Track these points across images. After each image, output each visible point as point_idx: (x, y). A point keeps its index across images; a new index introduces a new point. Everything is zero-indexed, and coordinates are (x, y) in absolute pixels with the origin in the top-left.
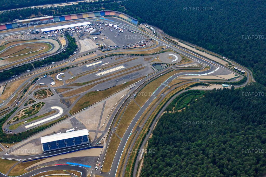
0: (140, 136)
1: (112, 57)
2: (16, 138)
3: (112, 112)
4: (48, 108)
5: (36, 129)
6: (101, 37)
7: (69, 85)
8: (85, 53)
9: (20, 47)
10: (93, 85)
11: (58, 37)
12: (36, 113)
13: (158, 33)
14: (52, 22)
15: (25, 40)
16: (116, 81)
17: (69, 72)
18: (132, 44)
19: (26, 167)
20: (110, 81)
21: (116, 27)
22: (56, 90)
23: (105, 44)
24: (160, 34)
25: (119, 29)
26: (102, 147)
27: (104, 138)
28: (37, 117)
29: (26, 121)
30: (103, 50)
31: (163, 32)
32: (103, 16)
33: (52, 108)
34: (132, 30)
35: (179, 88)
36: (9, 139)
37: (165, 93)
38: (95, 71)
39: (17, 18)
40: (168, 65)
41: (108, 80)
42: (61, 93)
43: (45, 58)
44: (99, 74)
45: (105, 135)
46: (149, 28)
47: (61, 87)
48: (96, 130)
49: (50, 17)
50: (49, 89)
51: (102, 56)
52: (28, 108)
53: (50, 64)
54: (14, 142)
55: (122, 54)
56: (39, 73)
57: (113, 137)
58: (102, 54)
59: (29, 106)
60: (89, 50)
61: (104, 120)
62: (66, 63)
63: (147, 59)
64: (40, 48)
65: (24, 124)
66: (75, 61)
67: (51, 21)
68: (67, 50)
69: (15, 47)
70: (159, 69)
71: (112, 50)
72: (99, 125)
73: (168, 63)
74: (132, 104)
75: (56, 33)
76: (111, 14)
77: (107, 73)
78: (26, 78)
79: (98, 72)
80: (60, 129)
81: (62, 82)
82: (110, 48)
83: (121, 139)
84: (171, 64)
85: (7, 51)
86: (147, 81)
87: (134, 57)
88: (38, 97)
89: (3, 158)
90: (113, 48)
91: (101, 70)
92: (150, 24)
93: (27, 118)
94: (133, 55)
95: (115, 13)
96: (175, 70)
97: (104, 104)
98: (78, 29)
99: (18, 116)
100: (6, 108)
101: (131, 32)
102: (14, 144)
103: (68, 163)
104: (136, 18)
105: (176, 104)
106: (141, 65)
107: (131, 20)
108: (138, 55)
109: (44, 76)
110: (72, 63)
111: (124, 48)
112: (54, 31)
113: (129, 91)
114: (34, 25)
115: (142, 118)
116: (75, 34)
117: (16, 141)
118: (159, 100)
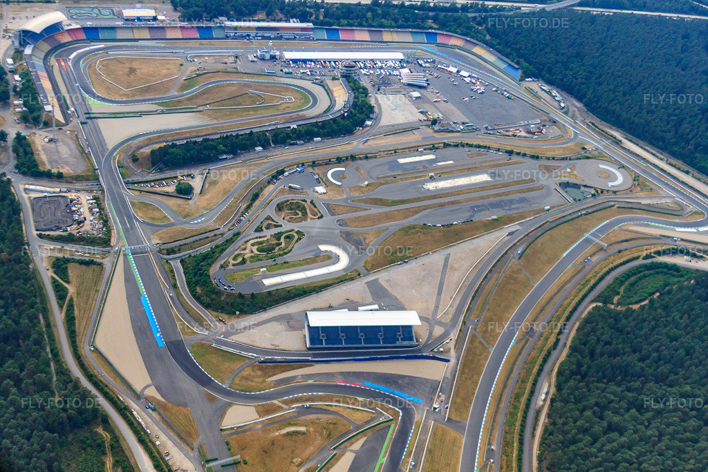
0: (535, 351)
1: (460, 149)
2: (244, 304)
3: (467, 283)
4: (313, 247)
5: (289, 292)
6: (430, 94)
7: (359, 201)
8: (392, 129)
9: (235, 88)
10: (417, 209)
11: (323, 78)
12: (286, 253)
13: (572, 109)
14: (308, 39)
15: (246, 73)
16: (472, 208)
17: (357, 169)
18: (508, 124)
19: (270, 376)
20: (458, 206)
21: (466, 77)
22: (328, 206)
23: (440, 115)
24: (577, 113)
25: (475, 84)
26: (448, 361)
27: (451, 340)
28: (287, 262)
29: (265, 269)
30: (437, 127)
31: (584, 108)
32: (434, 44)
33: (323, 248)
34: (505, 90)
35: (628, 252)
36: (227, 304)
37: (594, 259)
38: (420, 177)
39: (222, 16)
40: (599, 192)
41: (452, 203)
42: (340, 217)
43: (299, 125)
44: (431, 186)
45: (452, 334)
46: (549, 93)
47: (339, 200)
48: (430, 317)
49: (304, 25)
50: (312, 202)
51: (434, 142)
52: (265, 239)
53: (308, 142)
54: (238, 313)
55: (485, 147)
56: (284, 158)
57: (472, 341)
58: (434, 137)
59: (268, 234)
60: (401, 122)
61: (449, 299)
62: (347, 146)
63: (548, 169)
64: (283, 99)
65: (260, 274)
66: (369, 143)
67: (306, 35)
68: (351, 115)
69: (223, 86)
70: (577, 199)
71: (459, 132)
72: (437, 307)
73: (599, 186)
74: (513, 272)
75: (318, 66)
76: (453, 42)
77: (449, 185)
78: (255, 165)
79: (427, 181)
80: (342, 301)
81: (340, 189)
82: (454, 125)
83: (492, 350)
84: (608, 191)
85: (203, 93)
86: (547, 222)
87: (515, 158)
88: (285, 216)
89: (214, 345)
90: (462, 127)
91: (435, 177)
92: (550, 82)
93: (265, 262)
94: (510, 153)
95: (464, 42)
96: (617, 206)
97: (447, 260)
98: (373, 67)
99: (242, 252)
100: (212, 229)
101: (503, 94)
102: (238, 317)
103: (366, 383)
104: (518, 63)
105: (622, 291)
106: (532, 180)
107: (503, 66)
108: (525, 155)
109: (298, 167)
110: (361, 146)
111: (489, 132)
112: (314, 62)
113: (506, 239)
114: (264, 38)
115: (538, 309)
116: (366, 77)
117: (244, 312)
118: (579, 272)
